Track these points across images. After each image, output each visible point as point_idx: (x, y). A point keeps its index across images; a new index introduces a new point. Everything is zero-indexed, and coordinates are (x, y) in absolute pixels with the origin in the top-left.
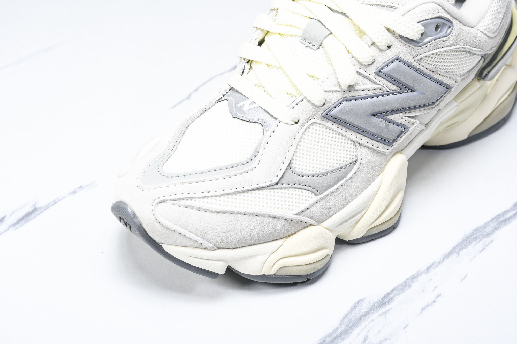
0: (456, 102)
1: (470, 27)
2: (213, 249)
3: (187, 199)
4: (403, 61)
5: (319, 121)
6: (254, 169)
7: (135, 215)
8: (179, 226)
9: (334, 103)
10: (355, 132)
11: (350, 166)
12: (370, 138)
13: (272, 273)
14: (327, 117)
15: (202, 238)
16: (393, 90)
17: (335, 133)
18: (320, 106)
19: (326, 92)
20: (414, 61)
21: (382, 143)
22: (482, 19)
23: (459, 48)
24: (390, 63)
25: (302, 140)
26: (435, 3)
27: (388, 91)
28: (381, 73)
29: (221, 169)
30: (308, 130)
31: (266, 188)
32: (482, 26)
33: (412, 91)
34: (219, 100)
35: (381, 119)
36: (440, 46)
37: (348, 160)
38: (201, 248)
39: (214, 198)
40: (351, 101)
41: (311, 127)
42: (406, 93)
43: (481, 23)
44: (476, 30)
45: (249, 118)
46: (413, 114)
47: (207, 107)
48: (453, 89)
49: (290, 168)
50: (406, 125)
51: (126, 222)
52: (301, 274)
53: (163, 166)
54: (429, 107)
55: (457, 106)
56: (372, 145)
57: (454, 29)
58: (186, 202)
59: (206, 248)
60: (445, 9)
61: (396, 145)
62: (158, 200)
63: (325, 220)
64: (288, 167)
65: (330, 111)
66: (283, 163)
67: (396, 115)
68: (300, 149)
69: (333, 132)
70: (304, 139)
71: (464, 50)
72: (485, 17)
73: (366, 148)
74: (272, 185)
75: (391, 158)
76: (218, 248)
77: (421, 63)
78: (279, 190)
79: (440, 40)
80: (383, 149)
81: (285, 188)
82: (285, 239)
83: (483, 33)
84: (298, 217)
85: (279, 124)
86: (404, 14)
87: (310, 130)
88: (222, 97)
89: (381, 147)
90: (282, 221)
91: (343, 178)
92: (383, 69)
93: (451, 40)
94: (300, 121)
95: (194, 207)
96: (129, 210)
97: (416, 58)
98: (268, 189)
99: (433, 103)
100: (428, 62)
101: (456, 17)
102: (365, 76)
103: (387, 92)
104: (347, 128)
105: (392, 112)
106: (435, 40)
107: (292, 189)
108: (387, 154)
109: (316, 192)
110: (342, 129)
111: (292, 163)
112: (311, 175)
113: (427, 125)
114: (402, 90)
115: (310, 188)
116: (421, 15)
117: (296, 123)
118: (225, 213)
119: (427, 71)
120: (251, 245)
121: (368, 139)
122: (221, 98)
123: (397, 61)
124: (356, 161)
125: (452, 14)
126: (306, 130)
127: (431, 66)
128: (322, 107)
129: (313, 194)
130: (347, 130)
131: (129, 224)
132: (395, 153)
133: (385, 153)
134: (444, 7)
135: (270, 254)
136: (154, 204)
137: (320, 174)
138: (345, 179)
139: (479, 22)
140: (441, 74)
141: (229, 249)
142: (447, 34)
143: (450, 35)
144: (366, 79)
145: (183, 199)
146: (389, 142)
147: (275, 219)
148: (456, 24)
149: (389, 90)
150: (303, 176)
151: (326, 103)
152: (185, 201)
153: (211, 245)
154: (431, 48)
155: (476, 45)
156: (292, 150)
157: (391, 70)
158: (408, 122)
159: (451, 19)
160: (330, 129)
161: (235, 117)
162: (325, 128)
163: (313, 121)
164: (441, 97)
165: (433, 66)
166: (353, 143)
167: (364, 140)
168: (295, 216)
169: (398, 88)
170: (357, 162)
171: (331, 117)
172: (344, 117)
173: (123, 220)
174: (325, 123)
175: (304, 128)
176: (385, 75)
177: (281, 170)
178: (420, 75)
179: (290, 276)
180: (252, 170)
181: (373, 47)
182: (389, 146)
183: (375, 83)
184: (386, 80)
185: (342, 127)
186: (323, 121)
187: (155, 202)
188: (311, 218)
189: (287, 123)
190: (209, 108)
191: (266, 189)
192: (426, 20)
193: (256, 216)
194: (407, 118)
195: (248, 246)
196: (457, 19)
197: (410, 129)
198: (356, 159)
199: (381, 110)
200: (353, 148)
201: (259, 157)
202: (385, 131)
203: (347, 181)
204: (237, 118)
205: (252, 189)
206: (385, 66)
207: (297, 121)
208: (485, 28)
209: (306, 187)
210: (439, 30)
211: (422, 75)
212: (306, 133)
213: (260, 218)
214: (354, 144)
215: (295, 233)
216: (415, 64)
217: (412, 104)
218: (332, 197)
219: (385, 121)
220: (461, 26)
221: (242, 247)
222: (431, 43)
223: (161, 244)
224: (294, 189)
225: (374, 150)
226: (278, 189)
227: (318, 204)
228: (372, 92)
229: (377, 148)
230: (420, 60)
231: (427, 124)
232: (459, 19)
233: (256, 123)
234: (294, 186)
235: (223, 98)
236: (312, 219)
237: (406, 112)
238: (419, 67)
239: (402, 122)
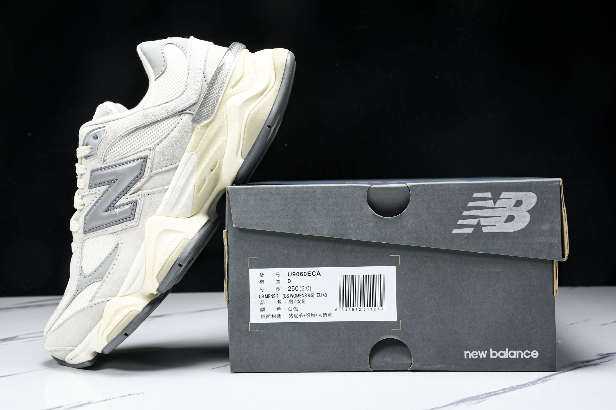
2: (73, 349)
4: (96, 170)
5: (87, 237)
9: (83, 222)
11: (115, 249)
12: (117, 225)
14: (86, 232)
16: (106, 189)
17: (98, 237)
21: (126, 222)
23: (121, 134)
24: (91, 177)
26: (85, 127)
28: (92, 186)
30: (84, 247)
33: (116, 180)
35: (113, 209)
36: (106, 145)
37: (114, 246)
40: (89, 214)
42: (113, 184)
46: (133, 190)
49: (83, 276)
54: (142, 178)
56: (122, 227)
57: (108, 128)
60: (94, 124)
61: (137, 215)
63: (118, 292)
64: (80, 276)
65: (85, 228)
66: (77, 276)
67: (120, 200)
68: (84, 261)
70: (84, 253)
71: (130, 131)
73: (120, 232)
74: (76, 293)
76: (75, 347)
77: (109, 162)
78: (81, 293)
79: (102, 142)
80: (131, 224)
81: (83, 290)
89: (128, 224)
92: (90, 183)
93: (110, 136)
97: (102, 162)
98: (76, 297)
99: (142, 174)
102: (86, 195)
103: (103, 193)
105: (116, 200)
106: (100, 145)
109: (101, 280)
110: (100, 232)
111: (83, 272)
112: (94, 272)
115: (96, 280)
123: (93, 173)
125: (103, 122)
127: (116, 158)
128: (80, 229)
129: (99, 282)
132: (147, 220)
134: (91, 124)
137: (98, 267)
140: (130, 155)
142: (104, 135)
143: (107, 134)
144: (89, 196)
146: (130, 218)
147: (82, 312)
148: (110, 125)
149: (103, 191)
150: (90, 276)
151: (80, 226)
154: (102, 151)
156: (80, 265)
158: (135, 197)
159: (103, 125)
160: (94, 237)
162: (91, 239)
163: (83, 240)
164: (144, 166)
166: (112, 235)
168: (89, 303)
169: (108, 185)
170: (119, 244)
171: (88, 230)
172: (91, 226)
174: (90, 235)
175: (81, 248)
176: (94, 185)
177: (77, 281)
182: (133, 219)
183: (94, 193)
184: (96, 187)
192: (84, 140)
194: (131, 196)
196: (110, 121)
198: (117, 242)
199: (108, 205)
200: (114, 237)
206: (90, 181)
210: (98, 137)
211: (113, 167)
216: (105, 165)
217: (123, 186)
219: (117, 208)
220: (116, 122)
222: (99, 148)
225: (126, 229)
229: (127, 226)
230: (106, 161)
231: (169, 183)
232: (113, 120)
234: (87, 285)
236: (105, 297)
237: (127, 193)
238: (108, 165)
239: (129, 200)
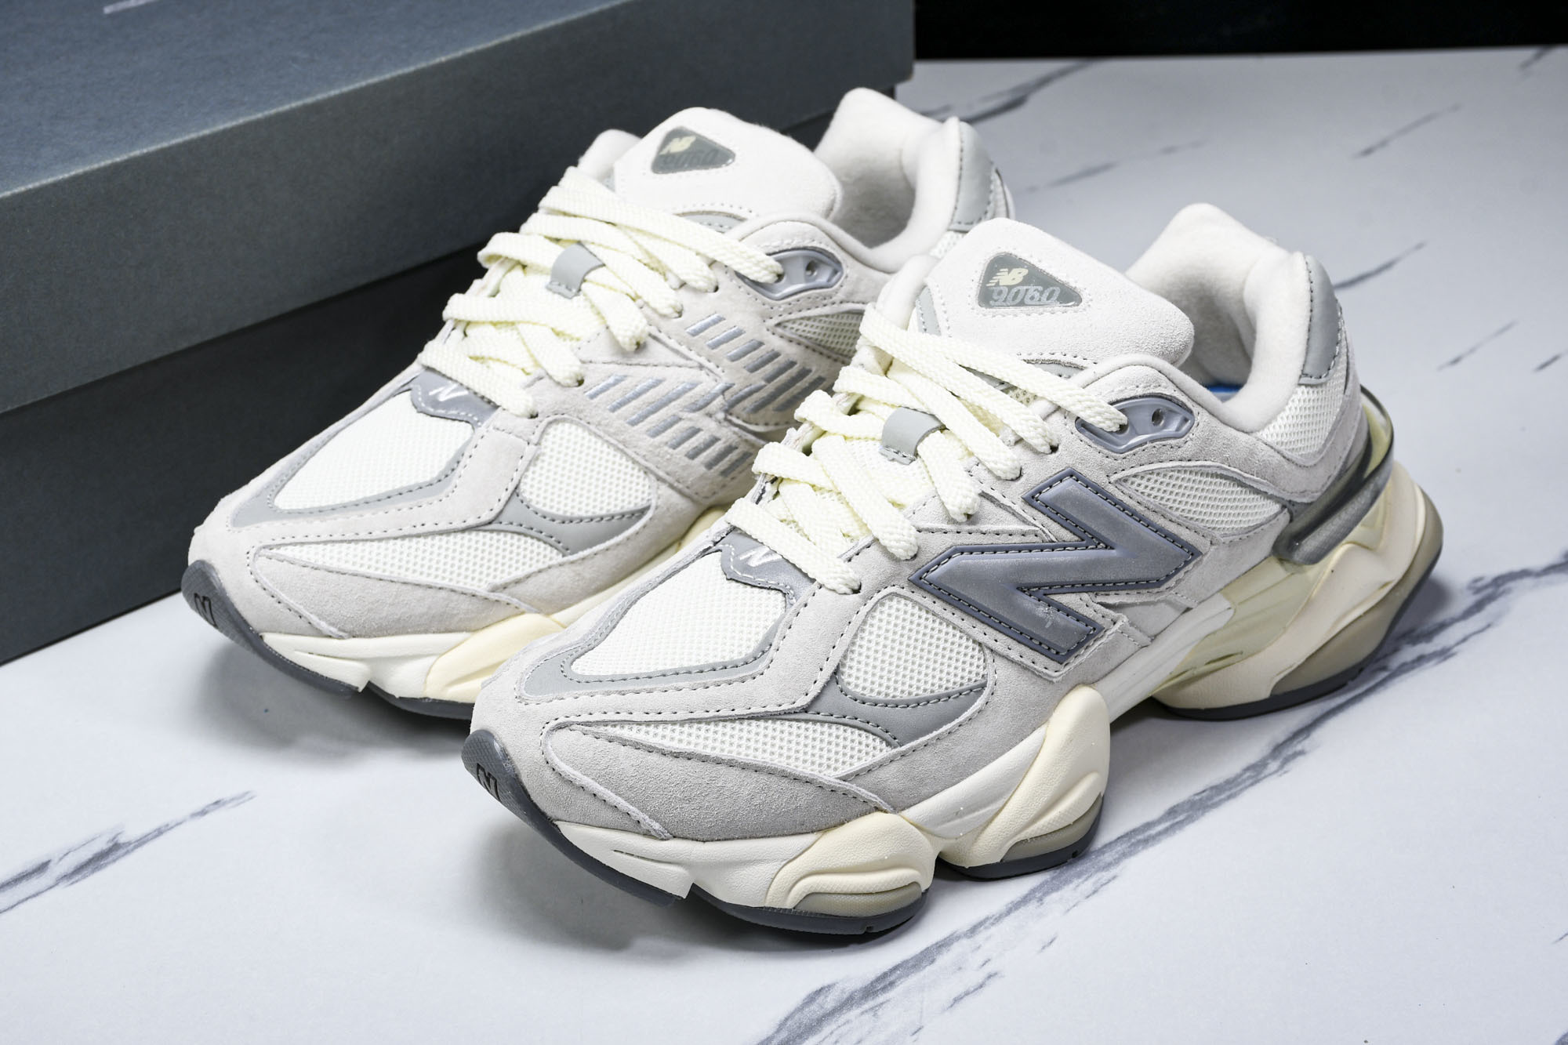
0: (1228, 599)
1: (1238, 430)
2: (663, 837)
3: (614, 724)
4: (1084, 481)
5: (906, 592)
6: (758, 677)
7: (506, 755)
8: (593, 779)
9: (936, 555)
10: (983, 622)
11: (968, 694)
12: (1014, 639)
13: (789, 903)
14: (919, 583)
15: (639, 808)
16: (1064, 541)
17: (938, 621)
18: (907, 560)
19: (920, 531)
20: (1110, 483)
21: (1041, 654)
22: (1270, 422)
23: (1209, 467)
24: (1055, 481)
25: (867, 627)
26: (1152, 367)
27: (1053, 542)
28: (1037, 501)
29: (690, 673)
30: (880, 608)
31: (780, 717)
32: (1269, 434)
33: (1106, 548)
34: (705, 552)
35: (1039, 600)
36: (1164, 457)
37: (965, 681)
38: (638, 833)
39: (670, 727)
40: (971, 553)
41: (888, 603)
42: (1093, 549)
43: (1269, 429)
44: (1255, 440)
45: (759, 579)
46: (1112, 599)
47: (681, 565)
48: (1205, 559)
49: (837, 683)
50: (1098, 621)
51: (489, 774)
52: (852, 915)
53: (572, 664)
54: (1150, 591)
55: (1231, 612)
56: (1021, 657)
57: (1195, 424)
58: (611, 731)
59: (647, 834)
60: (1174, 381)
61: (1074, 662)
62: (553, 723)
63: (911, 806)
64: (831, 677)
65: (928, 572)
66: (821, 670)
67: (1073, 595)
68: (861, 646)
69: (935, 618)
70: (872, 625)
71: (1225, 473)
72: (1279, 419)
73: (1006, 661)
74: (795, 713)
75: (1067, 694)
76: (674, 837)
77: (1125, 491)
78: (810, 725)
79: (1164, 443)
80: (1046, 668)
81: (823, 722)
82: (819, 835)
83: (1272, 447)
84: (847, 785)
85: (818, 591)
86: (1088, 385)
87: (885, 609)
88: (712, 545)
89: (1041, 662)
90: (810, 789)
91: (951, 720)
92: (1040, 493)
93: (1189, 447)
94: (862, 588)
95: (626, 740)
96: (497, 746)
97: (1114, 478)
98: (785, 719)
99: (1159, 583)
100: (1141, 489)
101: (1198, 400)
102: (1002, 504)
103: (1050, 542)
104: (965, 612)
105: (1064, 587)
106: (1152, 441)
107: (839, 726)
108: (1054, 680)
109: (890, 739)
110: (953, 614)
111: (843, 673)
112: (880, 701)
113: (1154, 638)
114: (1084, 542)
115: (878, 730)
116: (1121, 388)
117: (856, 591)
118: (689, 759)
119: (1139, 508)
120: (745, 838)
121: (1010, 641)
122: (710, 548)
123: (1071, 479)
124: (983, 686)
125: (1192, 395)
126: (876, 609)
127: (1147, 498)
128: (910, 562)
129: (884, 743)
130: (964, 616)
131: (494, 778)
132: (1076, 685)
133: (1050, 679)
134: (1171, 377)
135: (784, 862)
136: (545, 731)
137: (902, 702)
138: (957, 721)
139: (1265, 425)
140: (1174, 519)
141: (697, 840)
142: (1180, 432)
143: (1186, 436)
144: (1004, 511)
145: (605, 723)
146: (1060, 656)
147: (797, 784)
148: (1202, 418)
149: (1054, 540)
150: (864, 703)
151: (919, 555)
152: (609, 728)
153: (657, 826)
154: (1144, 459)
155: (1256, 469)
156: (842, 644)
157: (1058, 497)
158: (1103, 617)
159: (1189, 404)
160: (927, 612)
161: (731, 579)
162: (917, 608)
163: (890, 590)
164: (1177, 570)
165: (1152, 500)
166: (978, 648)
167: (1002, 643)
168: (838, 781)
169: (1076, 538)
170: (986, 689)
171: (931, 584)
172: (956, 587)
173: (483, 770)
174: (918, 596)
175: (870, 603)
176: (1047, 506)
177: (815, 682)
178: (1123, 514)
179: (826, 915)
180: (754, 678)
181: (1018, 448)
182: (1059, 663)
183: (1025, 521)
184: (1048, 516)
185: (954, 610)
186: (913, 592)
187: (548, 727)
188: (876, 793)
189: (834, 590)
190: (683, 568)
191: (782, 719)
192: (1131, 398)
193: (756, 771)
194: (1099, 606)
195: (738, 839)
196: (1204, 405)
197: (1108, 633)
198: (983, 681)
199: (1037, 579)
200: (979, 659)
201: (772, 653)
202: (1047, 626)
203: (960, 726)
204: (734, 580)
205: (751, 716)
206: (1044, 487)
207: (856, 588)
208: (1279, 439)
209: (869, 727)
210: (1163, 422)
211: (1127, 514)
212: (877, 614)
213: (763, 778)
214: (979, 651)
215: (842, 824)
216: (1111, 489)
217: (1109, 576)
218: (926, 756)
219: (1049, 606)
220: (1215, 422)
221: (726, 840)
222: (1143, 447)
223: (557, 823)
224: (842, 728)
225: (1026, 668)
226: (807, 721)
227: (894, 766)
228: (1016, 540)
229: (1032, 665)
230: (1124, 484)
231: (1156, 636)
232: (1210, 408)
233: (772, 589)
234: (842, 720)
235: (715, 548)
236: (879, 796)
237: (1096, 594)
238: (1119, 496)
239: (1088, 613)
